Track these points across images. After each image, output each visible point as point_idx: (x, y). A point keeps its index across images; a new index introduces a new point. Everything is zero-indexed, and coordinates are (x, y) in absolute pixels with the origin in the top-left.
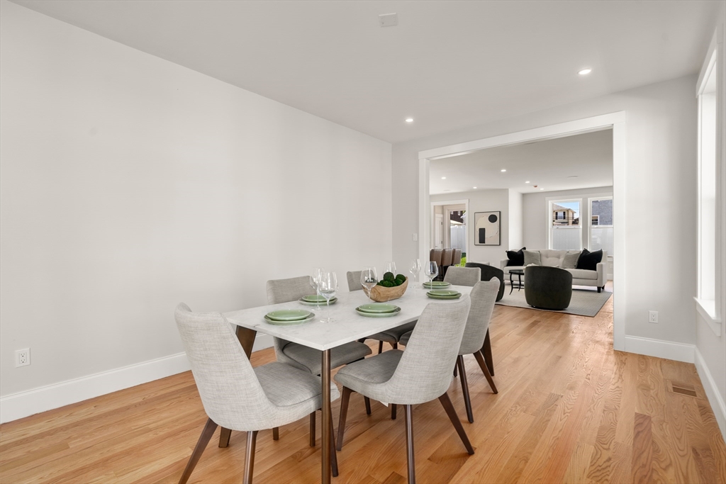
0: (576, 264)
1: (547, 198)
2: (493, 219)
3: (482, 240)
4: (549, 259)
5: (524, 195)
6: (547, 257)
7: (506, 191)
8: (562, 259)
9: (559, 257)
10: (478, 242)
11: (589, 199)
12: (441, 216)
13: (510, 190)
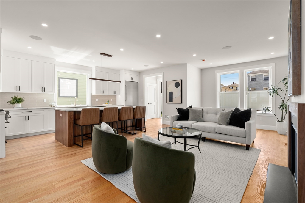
0: (228, 120)
1: (216, 71)
2: (177, 85)
3: (171, 100)
4: (209, 115)
5: (202, 70)
6: (208, 114)
7: (184, 65)
8: (218, 116)
9: (216, 114)
10: (168, 101)
11: (244, 70)
12: (156, 85)
13: (188, 65)
